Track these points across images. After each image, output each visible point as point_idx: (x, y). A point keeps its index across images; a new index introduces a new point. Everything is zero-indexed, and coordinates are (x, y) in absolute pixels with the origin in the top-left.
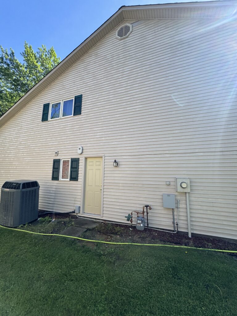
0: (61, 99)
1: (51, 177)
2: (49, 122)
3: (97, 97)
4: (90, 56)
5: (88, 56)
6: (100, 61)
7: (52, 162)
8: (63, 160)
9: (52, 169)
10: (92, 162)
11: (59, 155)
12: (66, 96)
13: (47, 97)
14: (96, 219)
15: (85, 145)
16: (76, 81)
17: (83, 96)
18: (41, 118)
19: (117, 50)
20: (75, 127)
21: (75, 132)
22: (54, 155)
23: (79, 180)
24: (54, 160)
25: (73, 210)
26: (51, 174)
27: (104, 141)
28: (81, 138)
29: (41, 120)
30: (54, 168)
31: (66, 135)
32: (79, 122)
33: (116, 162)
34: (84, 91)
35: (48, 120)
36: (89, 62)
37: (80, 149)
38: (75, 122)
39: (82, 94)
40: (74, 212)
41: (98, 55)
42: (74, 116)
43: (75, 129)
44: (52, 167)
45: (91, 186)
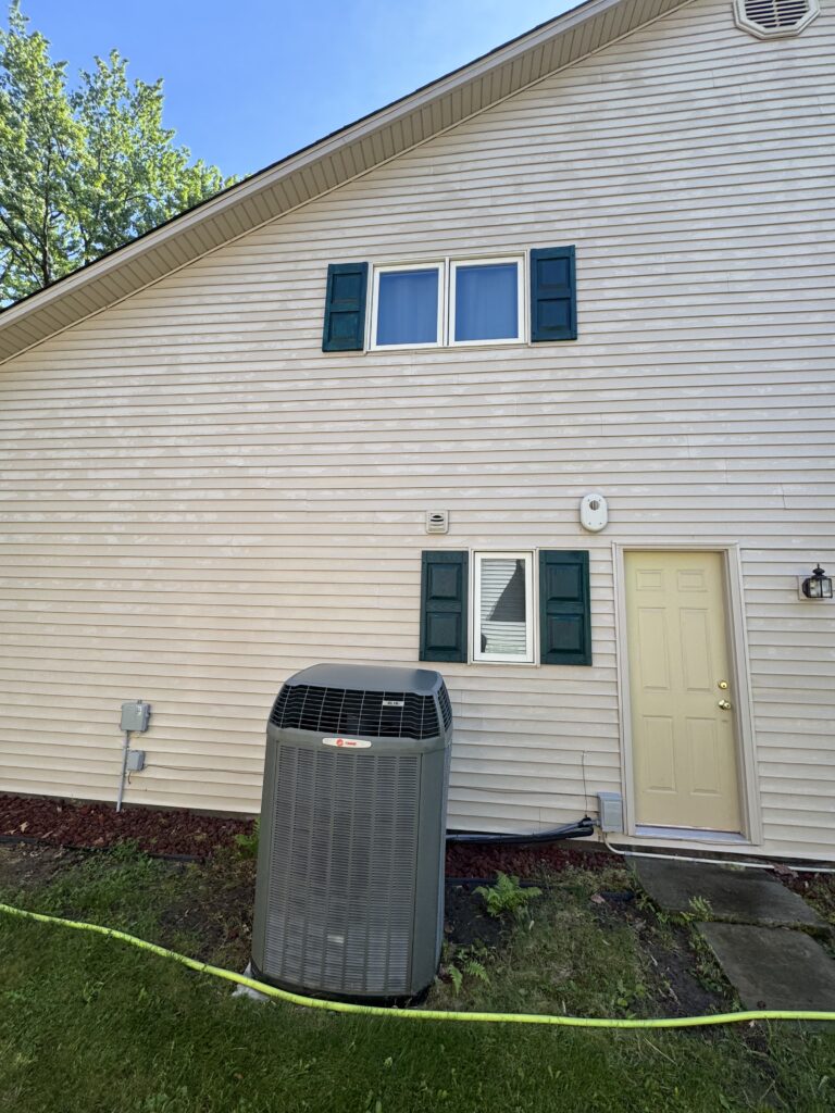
0: (447, 255)
1: (415, 642)
2: (371, 361)
3: (662, 269)
4: (600, 78)
5: (585, 80)
6: (657, 109)
7: (418, 566)
8: (479, 556)
9: (419, 600)
10: (654, 572)
11: (454, 530)
12: (474, 243)
13: (349, 233)
14: (719, 855)
15: (614, 491)
16: (526, 179)
17: (578, 254)
18: (320, 333)
19: (750, 78)
20: (546, 398)
21: (547, 421)
22: (421, 530)
23: (597, 661)
24: (426, 554)
25: (580, 818)
26: (416, 629)
27: (724, 478)
28: (588, 455)
29: (319, 343)
30: (429, 596)
31: (495, 434)
32: (572, 374)
33: (825, 578)
34: (582, 234)
35: (366, 348)
36: (595, 107)
37: (594, 506)
38: (546, 375)
39: (577, 244)
40: (586, 826)
41: (647, 82)
42: (536, 344)
43: (546, 409)
44: (417, 591)
45: (665, 688)
